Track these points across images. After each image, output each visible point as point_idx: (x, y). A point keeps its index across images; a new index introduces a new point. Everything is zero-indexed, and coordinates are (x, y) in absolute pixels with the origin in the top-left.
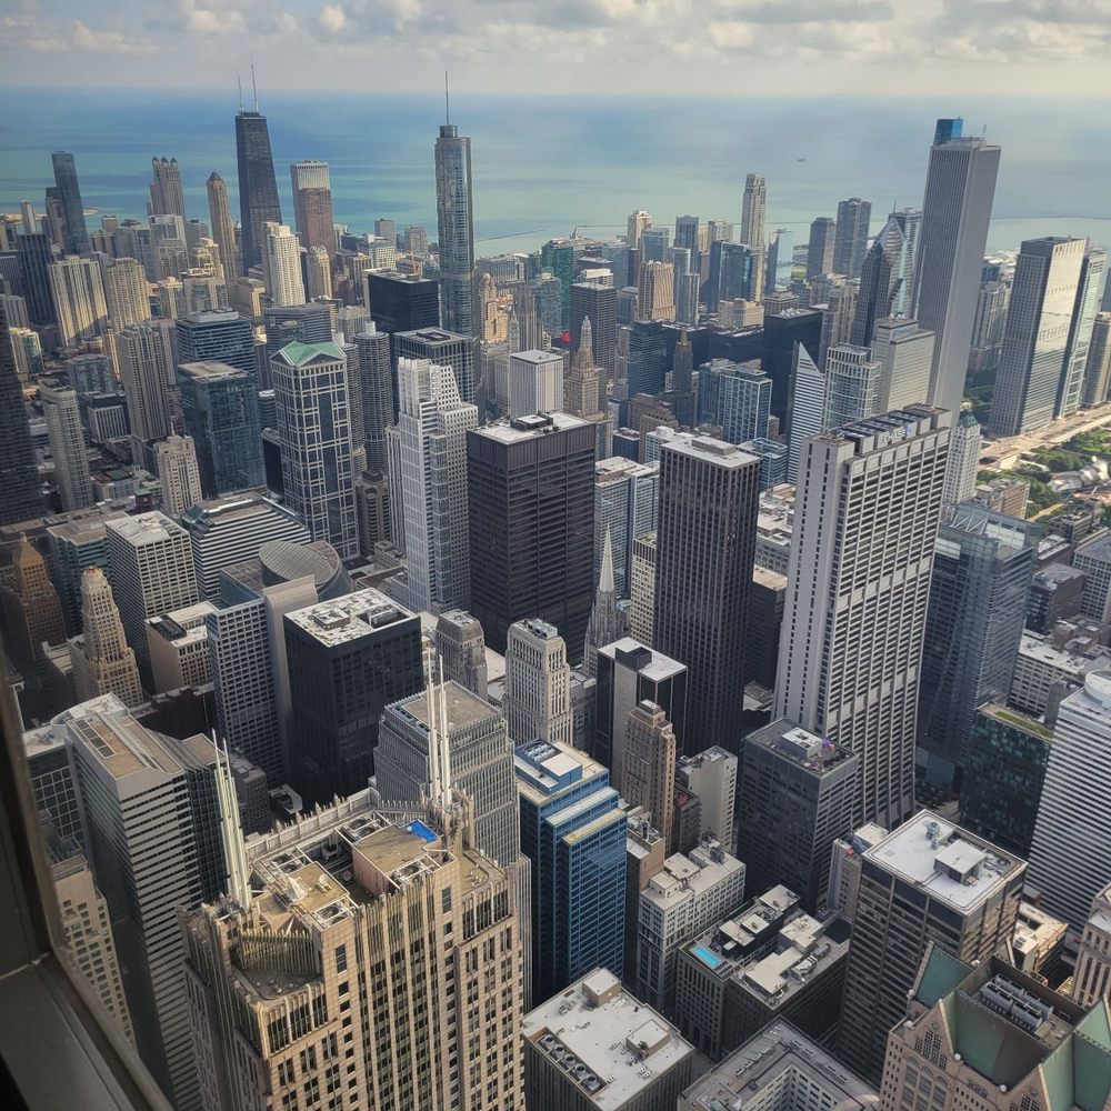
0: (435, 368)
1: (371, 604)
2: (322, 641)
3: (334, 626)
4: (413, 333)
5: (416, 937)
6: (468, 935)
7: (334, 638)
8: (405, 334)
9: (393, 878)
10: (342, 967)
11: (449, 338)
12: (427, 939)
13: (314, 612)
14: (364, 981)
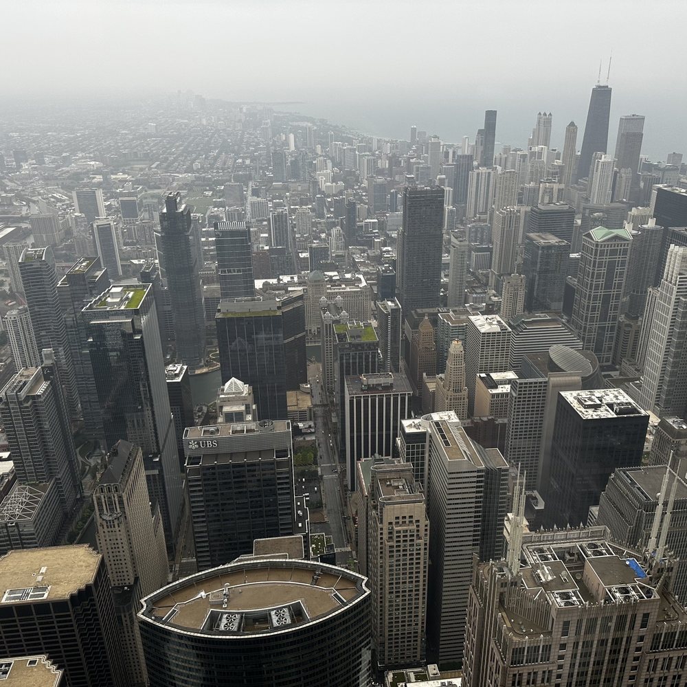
1: (617, 399)
2: (580, 414)
5: (618, 635)
6: (654, 647)
8: (676, 229)
9: (610, 591)
10: (565, 633)
12: (625, 639)
13: (578, 395)
14: (577, 648)
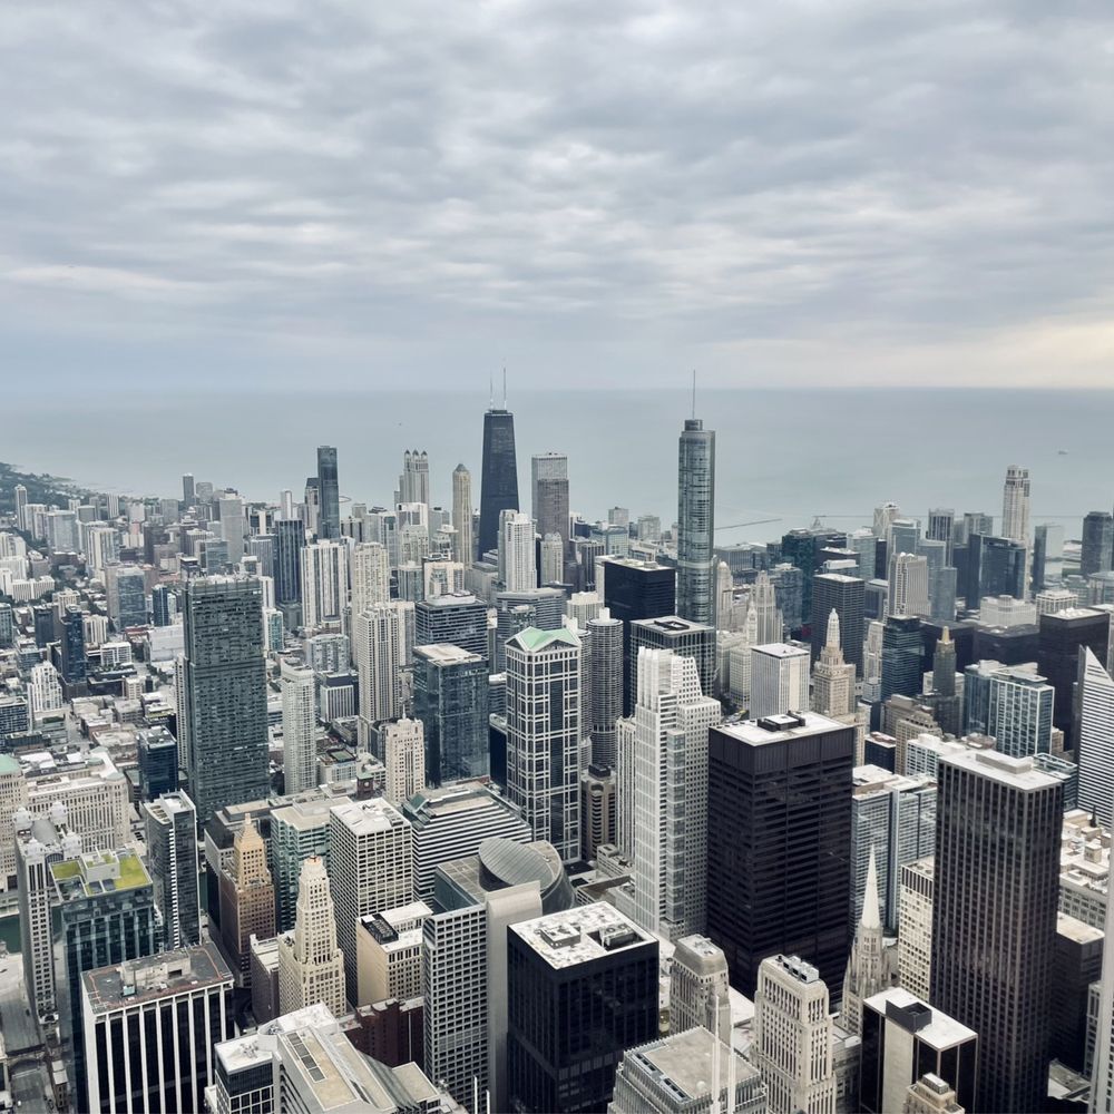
1: (604, 921)
2: (549, 960)
3: (564, 943)
7: (560, 959)
13: (541, 925)
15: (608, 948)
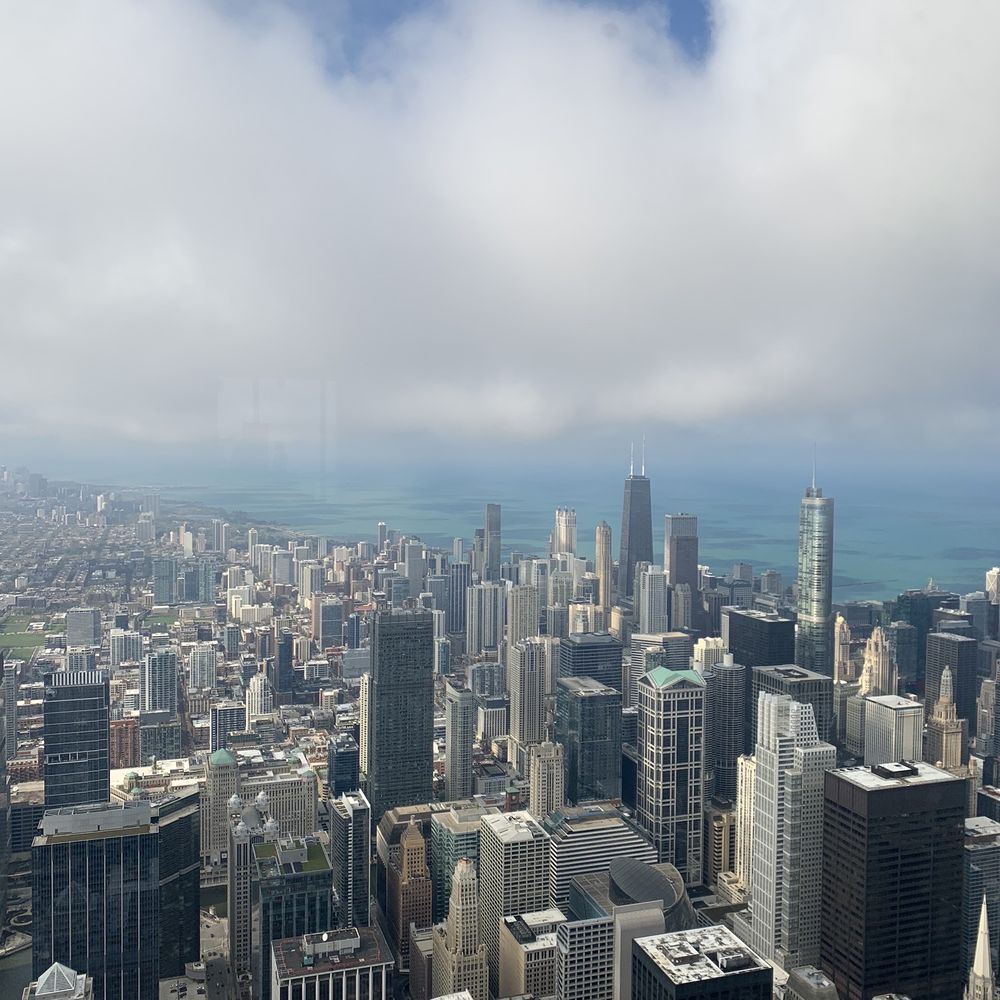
0: (795, 706)
1: (721, 944)
3: (682, 961)
4: (772, 668)
7: (684, 975)
8: (764, 669)
11: (806, 676)
13: (663, 941)
15: (725, 970)
